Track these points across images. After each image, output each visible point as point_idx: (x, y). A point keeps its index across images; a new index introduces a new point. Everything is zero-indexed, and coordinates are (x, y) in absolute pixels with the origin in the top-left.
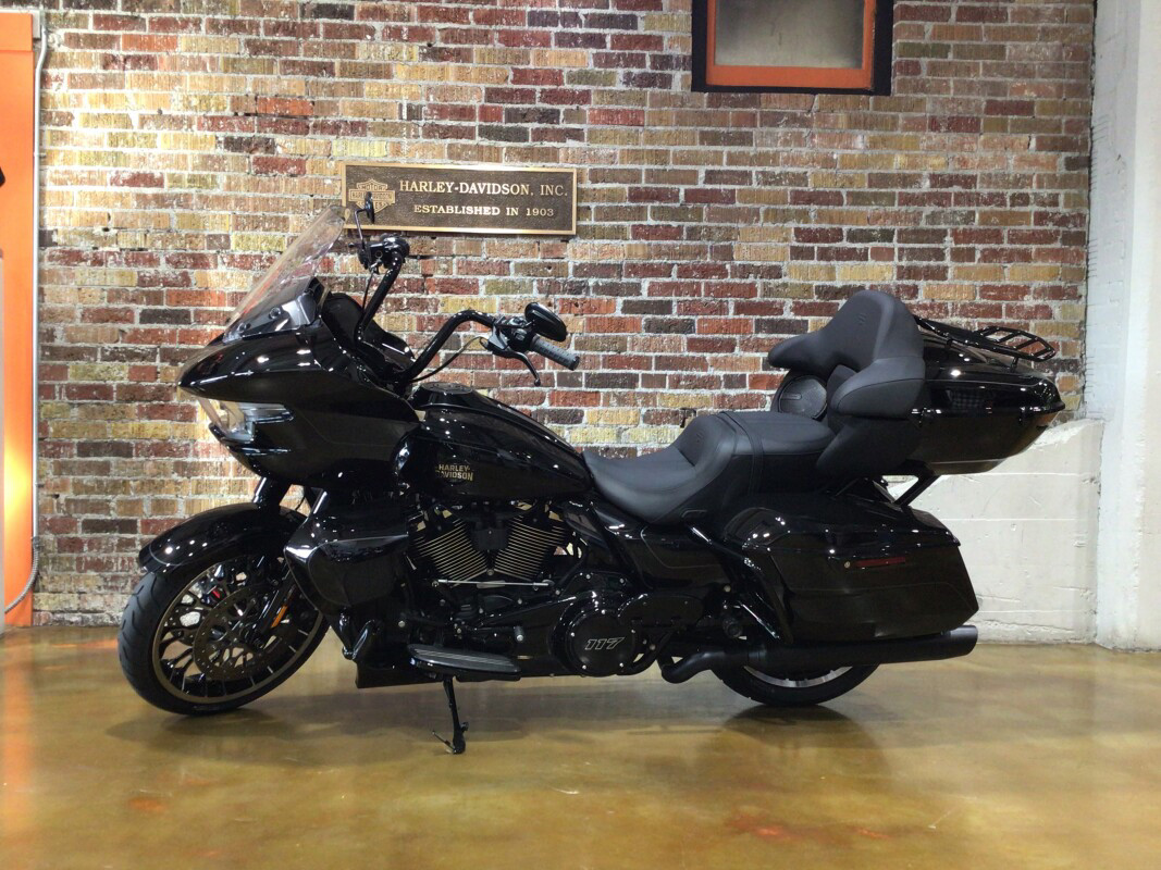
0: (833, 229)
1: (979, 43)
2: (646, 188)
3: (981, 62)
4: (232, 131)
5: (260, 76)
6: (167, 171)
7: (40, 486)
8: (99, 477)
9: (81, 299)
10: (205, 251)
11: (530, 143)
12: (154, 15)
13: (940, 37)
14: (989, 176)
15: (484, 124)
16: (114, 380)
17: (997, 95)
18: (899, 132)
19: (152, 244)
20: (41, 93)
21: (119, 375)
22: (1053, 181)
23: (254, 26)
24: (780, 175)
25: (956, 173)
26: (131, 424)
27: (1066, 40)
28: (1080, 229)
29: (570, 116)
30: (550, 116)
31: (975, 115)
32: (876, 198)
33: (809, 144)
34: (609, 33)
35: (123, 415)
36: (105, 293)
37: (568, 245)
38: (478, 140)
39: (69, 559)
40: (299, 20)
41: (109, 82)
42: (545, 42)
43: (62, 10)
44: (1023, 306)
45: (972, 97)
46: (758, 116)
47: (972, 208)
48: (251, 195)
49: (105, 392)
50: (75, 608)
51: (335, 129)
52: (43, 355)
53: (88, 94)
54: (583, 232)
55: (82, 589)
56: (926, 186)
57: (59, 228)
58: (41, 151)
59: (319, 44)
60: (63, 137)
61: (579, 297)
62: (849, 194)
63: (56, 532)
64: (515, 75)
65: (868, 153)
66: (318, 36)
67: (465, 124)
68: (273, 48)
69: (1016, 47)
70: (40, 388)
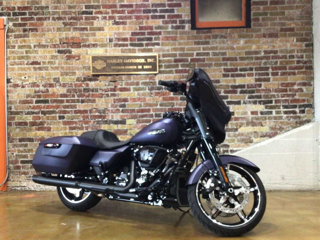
0: (235, 68)
1: (277, 11)
2: (179, 59)
3: (278, 17)
4: (60, 48)
5: (67, 32)
6: (42, 60)
7: (8, 151)
8: (25, 148)
9: (19, 97)
10: (53, 83)
11: (144, 47)
12: (37, 17)
13: (265, 10)
14: (282, 50)
15: (131, 42)
16: (28, 120)
17: (283, 26)
18: (253, 39)
19: (38, 81)
20: (6, 40)
21: (30, 119)
22: (301, 51)
23: (65, 18)
24: (218, 53)
25: (271, 50)
26: (33, 133)
27: (304, 9)
28: (310, 65)
29: (156, 39)
30: (150, 39)
31: (277, 32)
32: (248, 58)
33: (227, 43)
34: (166, 14)
35: (31, 130)
36: (25, 96)
37: (157, 76)
38: (130, 47)
39: (17, 172)
40: (77, 16)
41: (25, 36)
42: (148, 18)
43: (12, 17)
44: (294, 89)
45: (276, 27)
46: (211, 36)
47: (277, 60)
48: (65, 66)
49: (26, 124)
50: (19, 186)
51: (88, 46)
52: (9, 114)
53: (19, 40)
54: (160, 72)
55: (21, 180)
56: (263, 54)
57: (13, 78)
58: (7, 56)
59: (83, 22)
60: (13, 52)
61: (160, 91)
62: (240, 58)
63: (13, 164)
64: (139, 28)
65: (245, 45)
66: (83, 20)
67: (125, 43)
68: (71, 24)
69: (288, 12)
70: (8, 123)
